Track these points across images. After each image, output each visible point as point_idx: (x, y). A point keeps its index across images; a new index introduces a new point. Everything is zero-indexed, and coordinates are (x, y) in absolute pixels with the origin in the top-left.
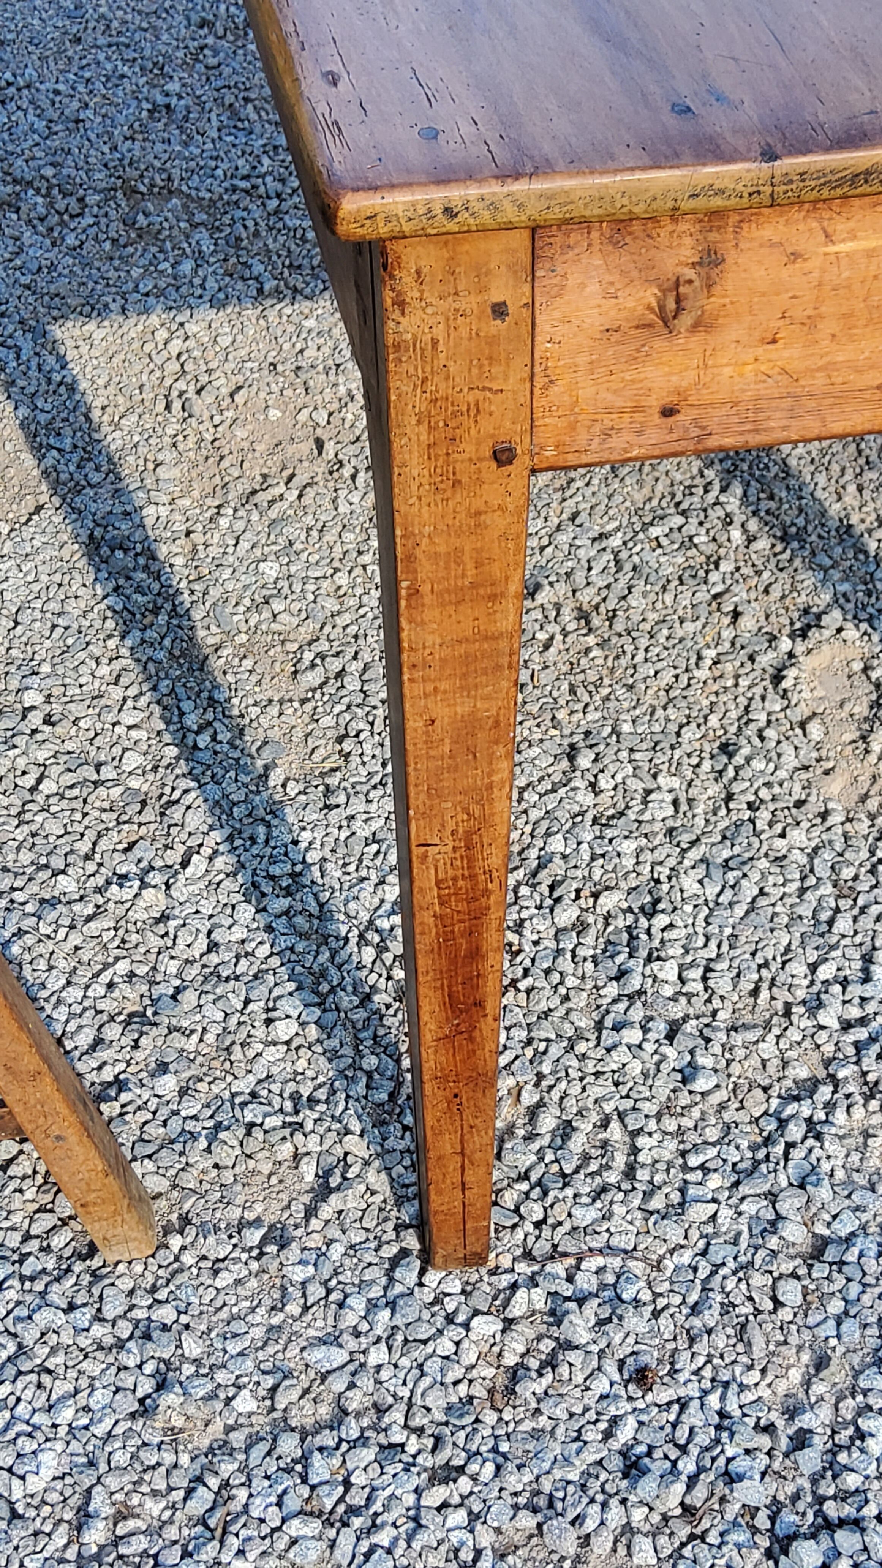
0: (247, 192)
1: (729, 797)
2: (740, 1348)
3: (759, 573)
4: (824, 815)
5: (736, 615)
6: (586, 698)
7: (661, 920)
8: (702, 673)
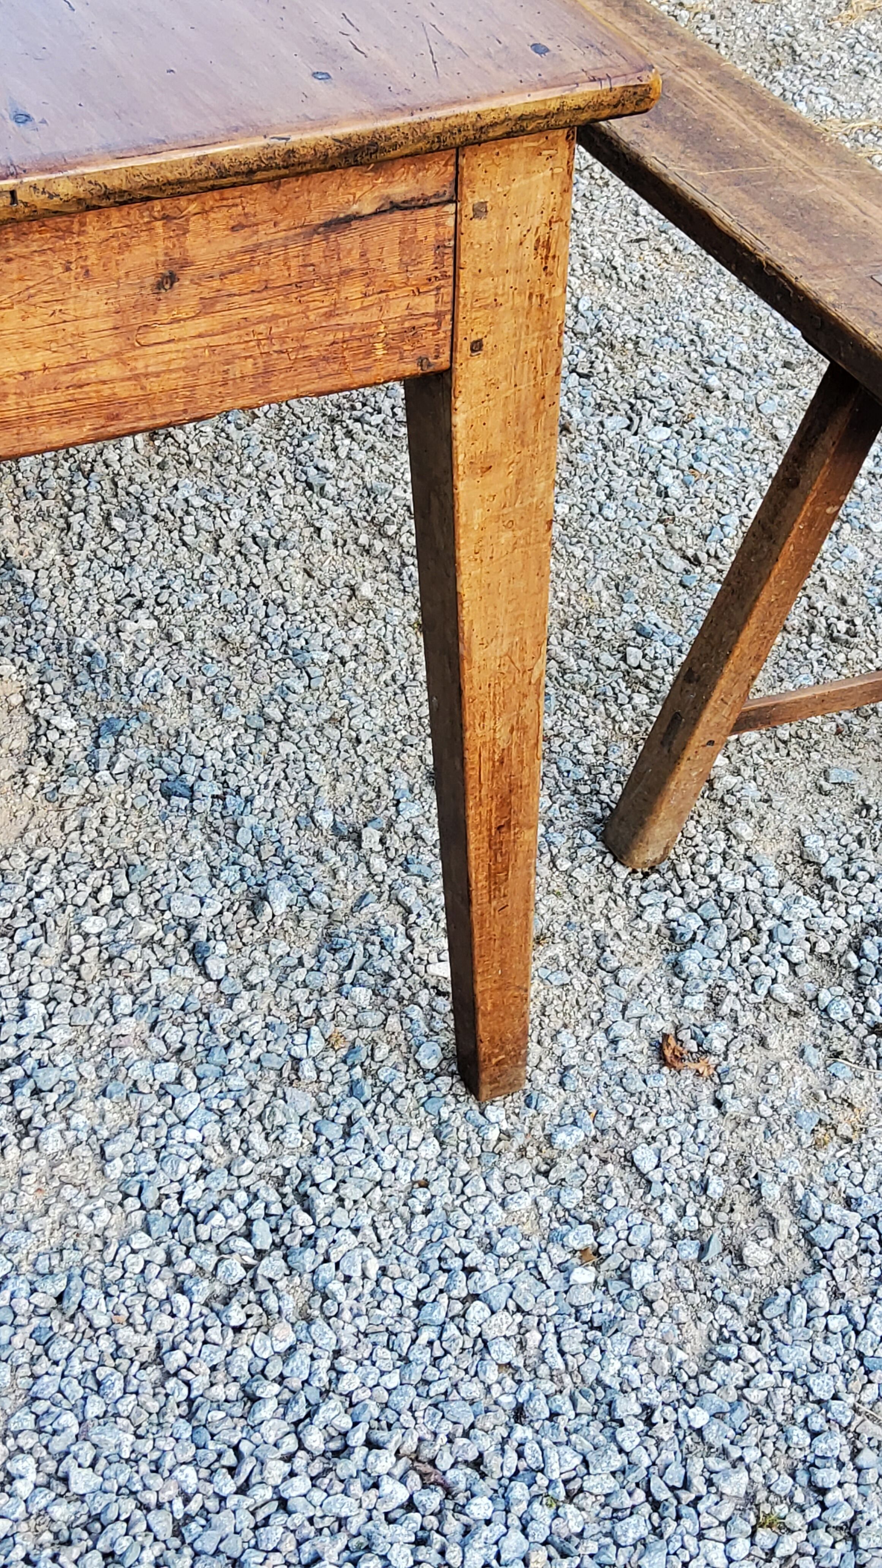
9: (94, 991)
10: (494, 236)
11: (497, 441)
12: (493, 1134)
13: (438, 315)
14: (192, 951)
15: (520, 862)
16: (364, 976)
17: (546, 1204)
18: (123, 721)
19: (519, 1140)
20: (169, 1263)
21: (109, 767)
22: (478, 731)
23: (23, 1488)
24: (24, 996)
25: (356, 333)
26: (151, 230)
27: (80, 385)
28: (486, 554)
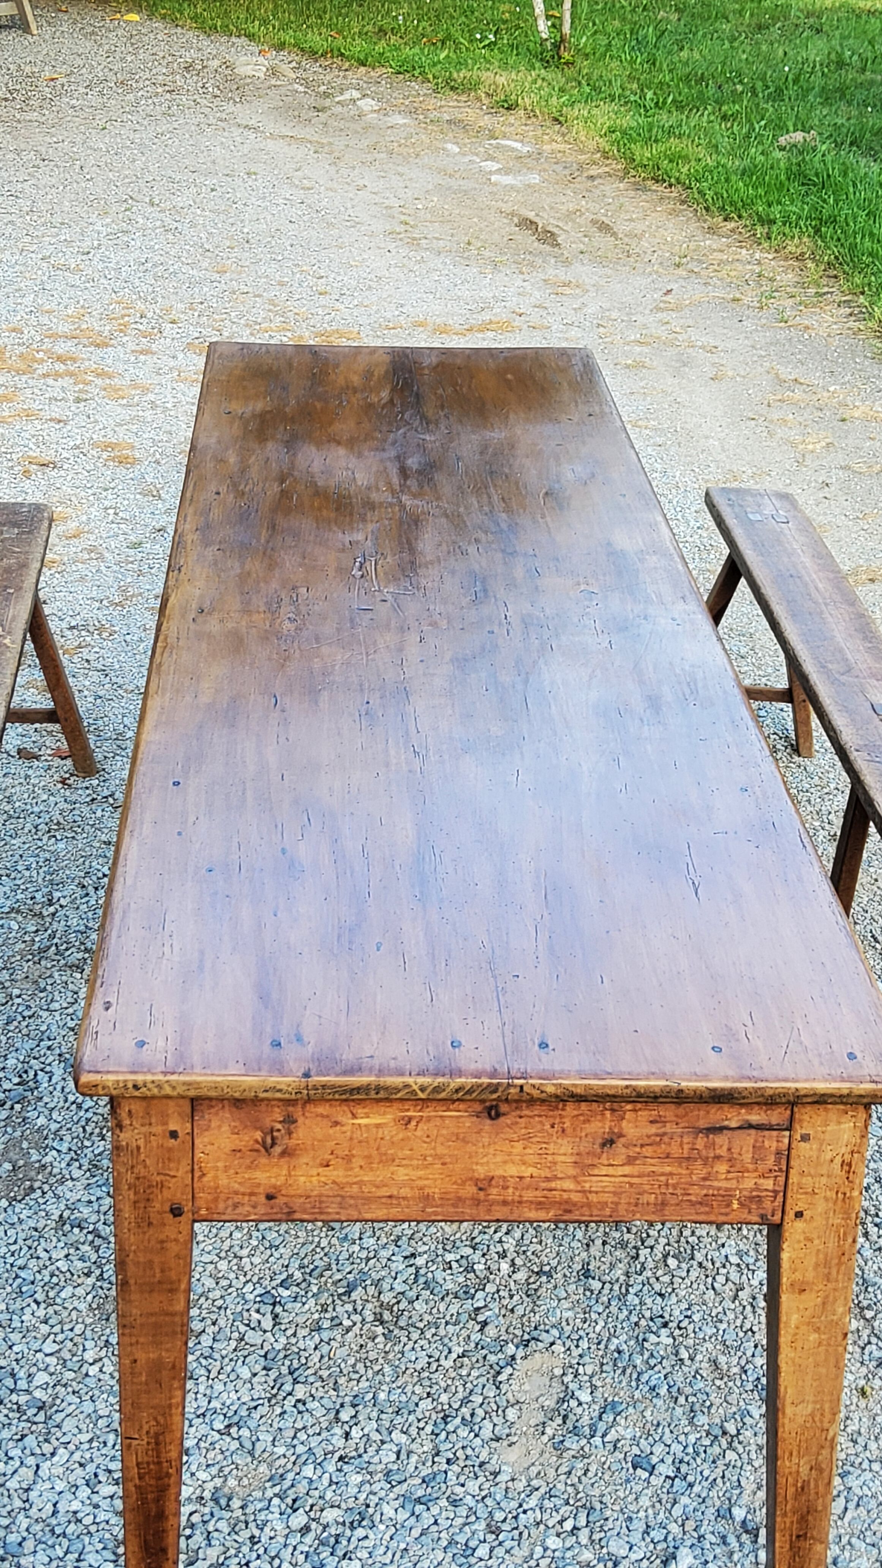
1: (437, 1454)
3: (511, 1297)
4: (496, 1474)
5: (485, 1324)
6: (363, 1371)
7: (360, 1532)
8: (448, 1364)
10: (814, 1154)
11: (810, 1275)
13: (776, 1192)
18: (624, 1405)
21: (603, 1436)
22: (787, 1463)
25: (721, 1192)
26: (603, 1115)
27: (551, 1190)
28: (799, 1345)
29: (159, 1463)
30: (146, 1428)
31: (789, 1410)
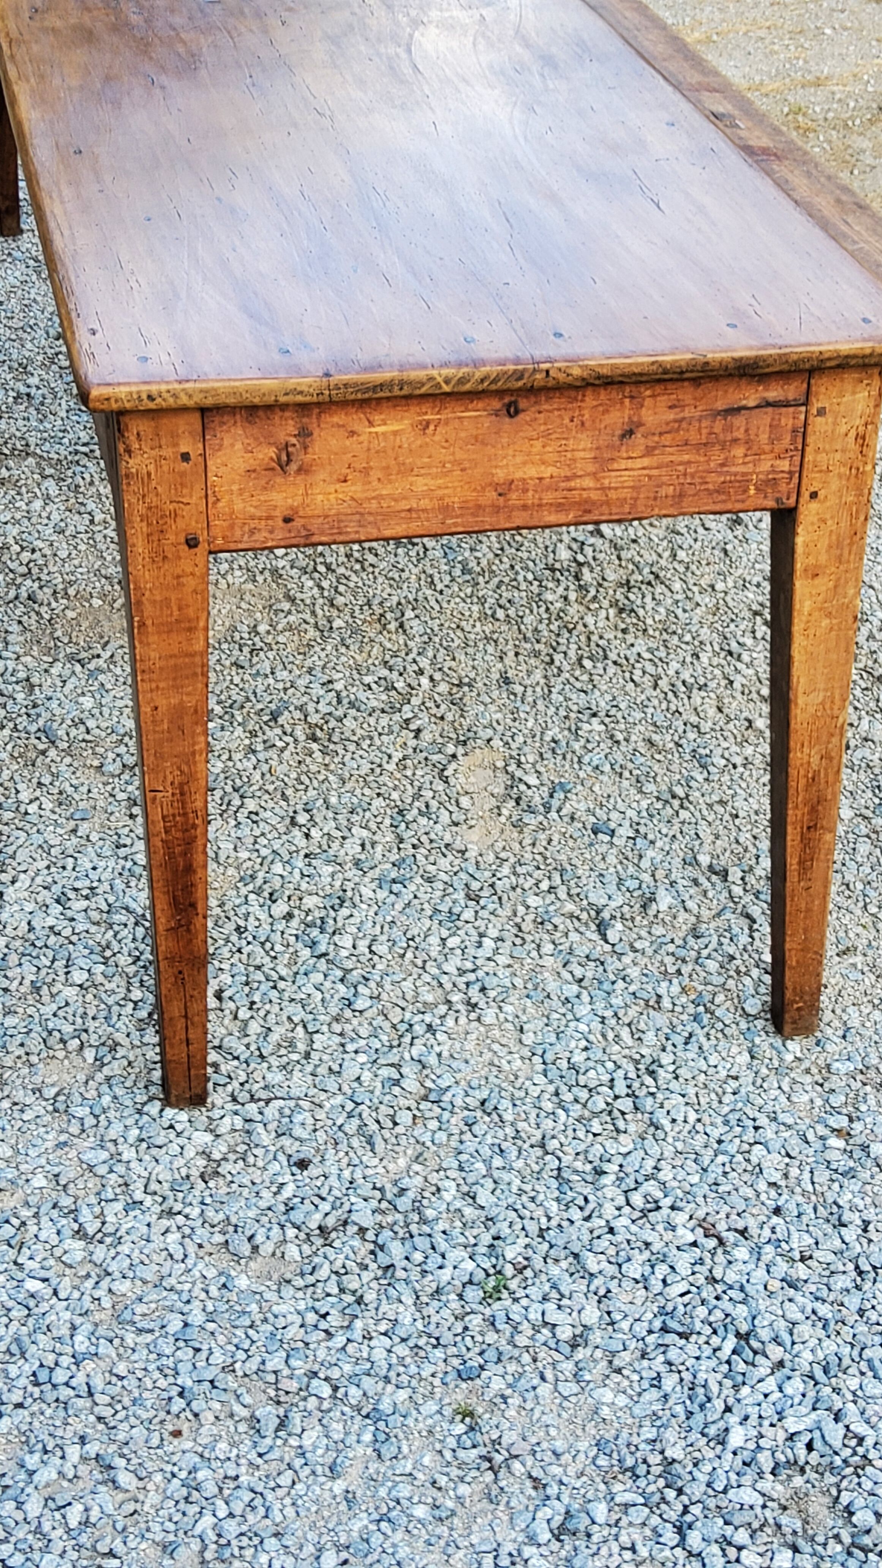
0: (86, 454)
1: (401, 841)
2: (368, 1147)
3: (438, 707)
4: (463, 852)
5: (418, 731)
6: (307, 782)
7: (345, 912)
8: (391, 767)
9: (529, 938)
10: (829, 428)
11: (823, 559)
12: (789, 1058)
13: (791, 473)
14: (598, 926)
15: (822, 857)
16: (714, 954)
17: (819, 1102)
18: (572, 784)
19: (806, 1064)
20: (557, 1094)
21: (558, 811)
22: (799, 755)
23: (447, 1196)
24: (481, 935)
25: (739, 478)
26: (622, 403)
27: (570, 490)
28: (811, 632)
29: (185, 814)
30: (170, 778)
31: (801, 700)
